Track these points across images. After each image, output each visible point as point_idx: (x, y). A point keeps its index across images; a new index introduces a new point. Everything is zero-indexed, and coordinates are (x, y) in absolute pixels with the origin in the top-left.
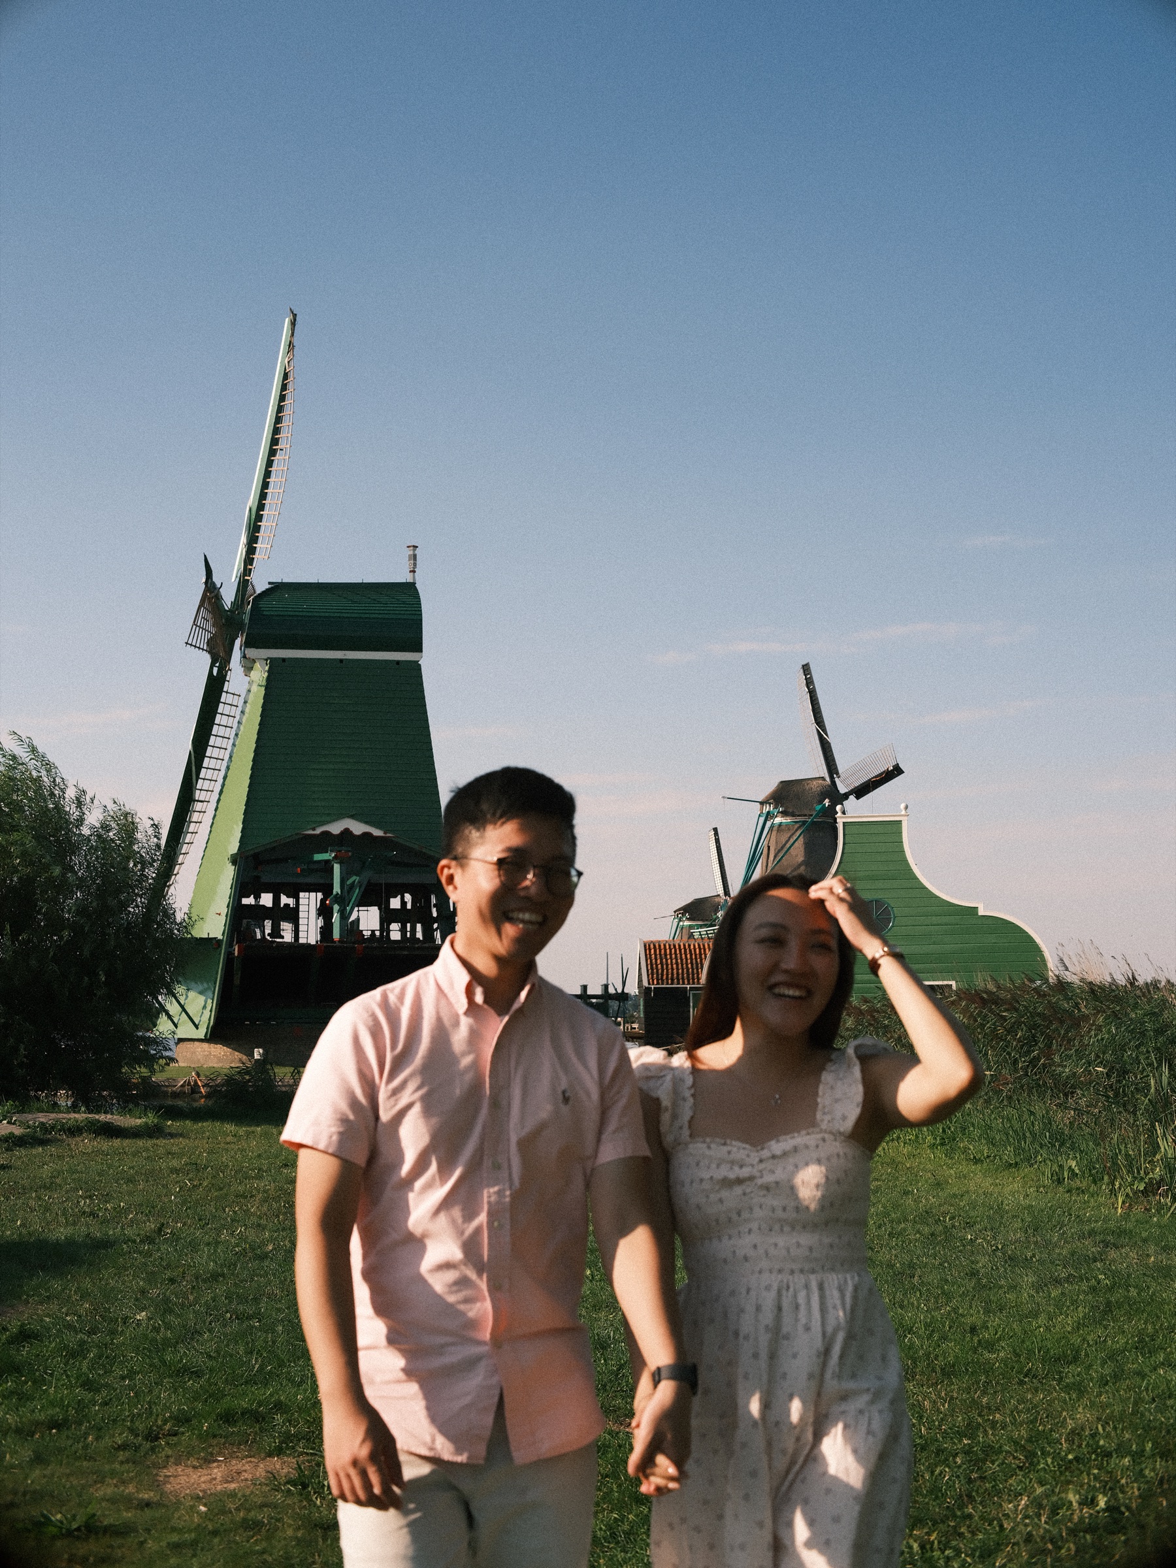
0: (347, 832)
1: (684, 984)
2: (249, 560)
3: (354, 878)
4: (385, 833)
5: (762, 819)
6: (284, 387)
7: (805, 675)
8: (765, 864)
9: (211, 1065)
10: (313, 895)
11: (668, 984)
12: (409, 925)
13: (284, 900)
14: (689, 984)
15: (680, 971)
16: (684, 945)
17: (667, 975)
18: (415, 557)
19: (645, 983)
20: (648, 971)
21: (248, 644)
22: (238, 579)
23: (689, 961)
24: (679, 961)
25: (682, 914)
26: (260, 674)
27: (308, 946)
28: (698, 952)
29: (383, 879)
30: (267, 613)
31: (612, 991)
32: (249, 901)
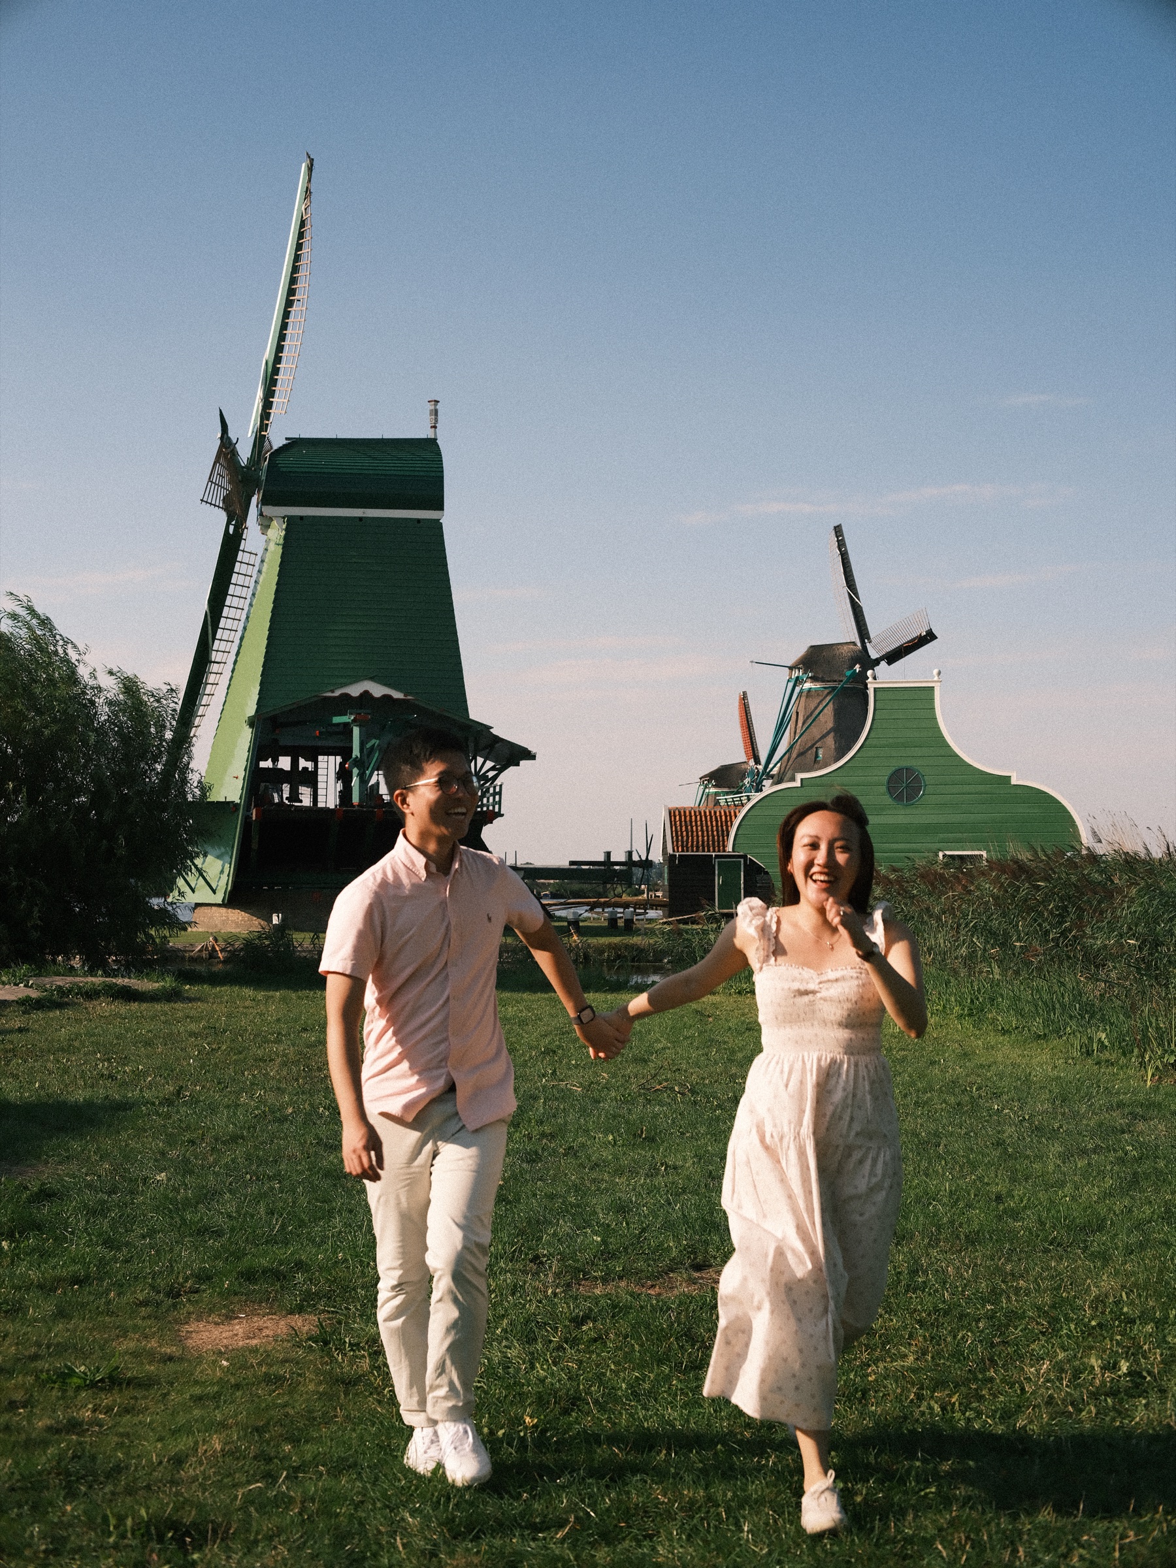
0: (366, 694)
1: (709, 851)
2: (265, 415)
3: (373, 741)
4: (405, 695)
5: (791, 685)
6: (301, 235)
7: (837, 537)
8: (793, 730)
9: (229, 930)
10: (332, 758)
11: (693, 851)
13: (303, 763)
14: (714, 851)
15: (706, 838)
16: (710, 812)
17: (692, 842)
18: (436, 412)
19: (670, 850)
20: (672, 838)
21: (265, 501)
22: (254, 435)
23: (715, 828)
24: (704, 827)
25: (708, 781)
26: (277, 532)
27: (326, 810)
28: (724, 820)
30: (284, 470)
31: (635, 858)
32: (267, 764)
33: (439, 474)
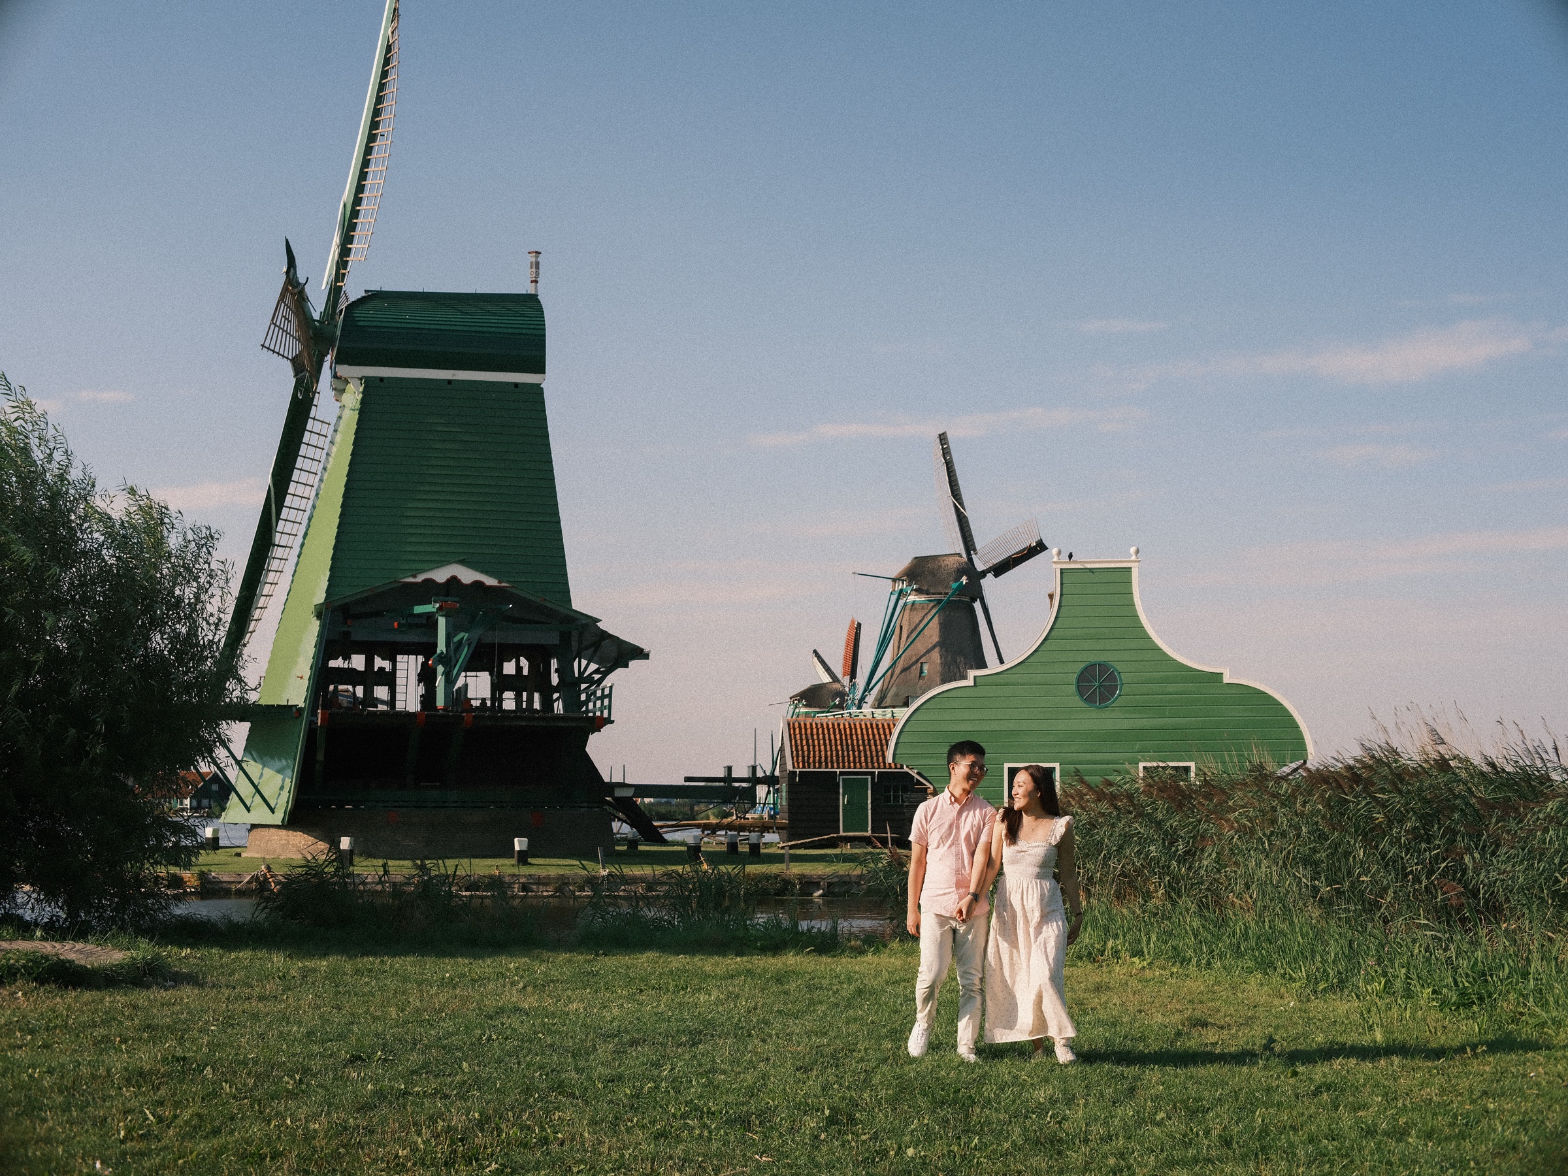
0: (454, 580)
1: (833, 767)
2: (342, 264)
3: (461, 635)
4: (499, 582)
5: (894, 598)
6: (387, 61)
7: (942, 445)
8: (896, 645)
9: (289, 856)
10: (412, 657)
11: (815, 767)
12: (525, 694)
13: (379, 663)
14: (838, 768)
15: (829, 753)
16: (833, 725)
17: (814, 757)
18: (537, 264)
19: (790, 767)
20: (792, 752)
21: (340, 360)
22: (329, 287)
23: (839, 742)
24: (827, 742)
25: (799, 700)
26: (353, 396)
27: (407, 715)
28: (848, 732)
29: (496, 637)
30: (362, 323)
31: (760, 774)
32: (337, 663)
33: (540, 332)
